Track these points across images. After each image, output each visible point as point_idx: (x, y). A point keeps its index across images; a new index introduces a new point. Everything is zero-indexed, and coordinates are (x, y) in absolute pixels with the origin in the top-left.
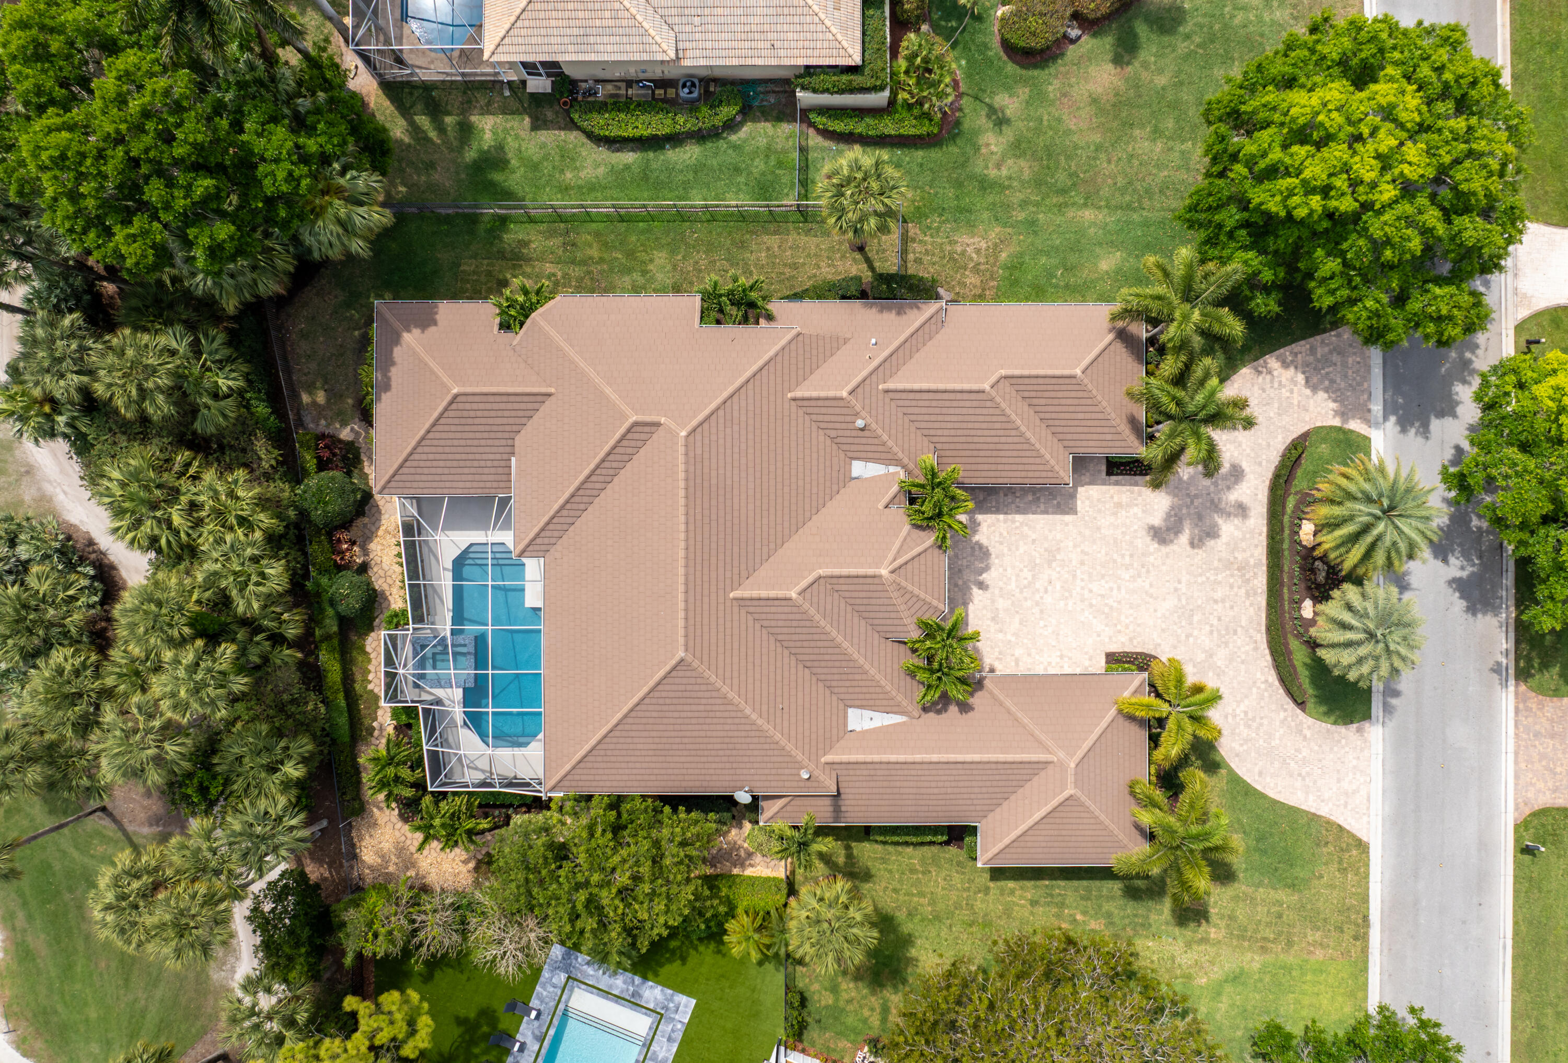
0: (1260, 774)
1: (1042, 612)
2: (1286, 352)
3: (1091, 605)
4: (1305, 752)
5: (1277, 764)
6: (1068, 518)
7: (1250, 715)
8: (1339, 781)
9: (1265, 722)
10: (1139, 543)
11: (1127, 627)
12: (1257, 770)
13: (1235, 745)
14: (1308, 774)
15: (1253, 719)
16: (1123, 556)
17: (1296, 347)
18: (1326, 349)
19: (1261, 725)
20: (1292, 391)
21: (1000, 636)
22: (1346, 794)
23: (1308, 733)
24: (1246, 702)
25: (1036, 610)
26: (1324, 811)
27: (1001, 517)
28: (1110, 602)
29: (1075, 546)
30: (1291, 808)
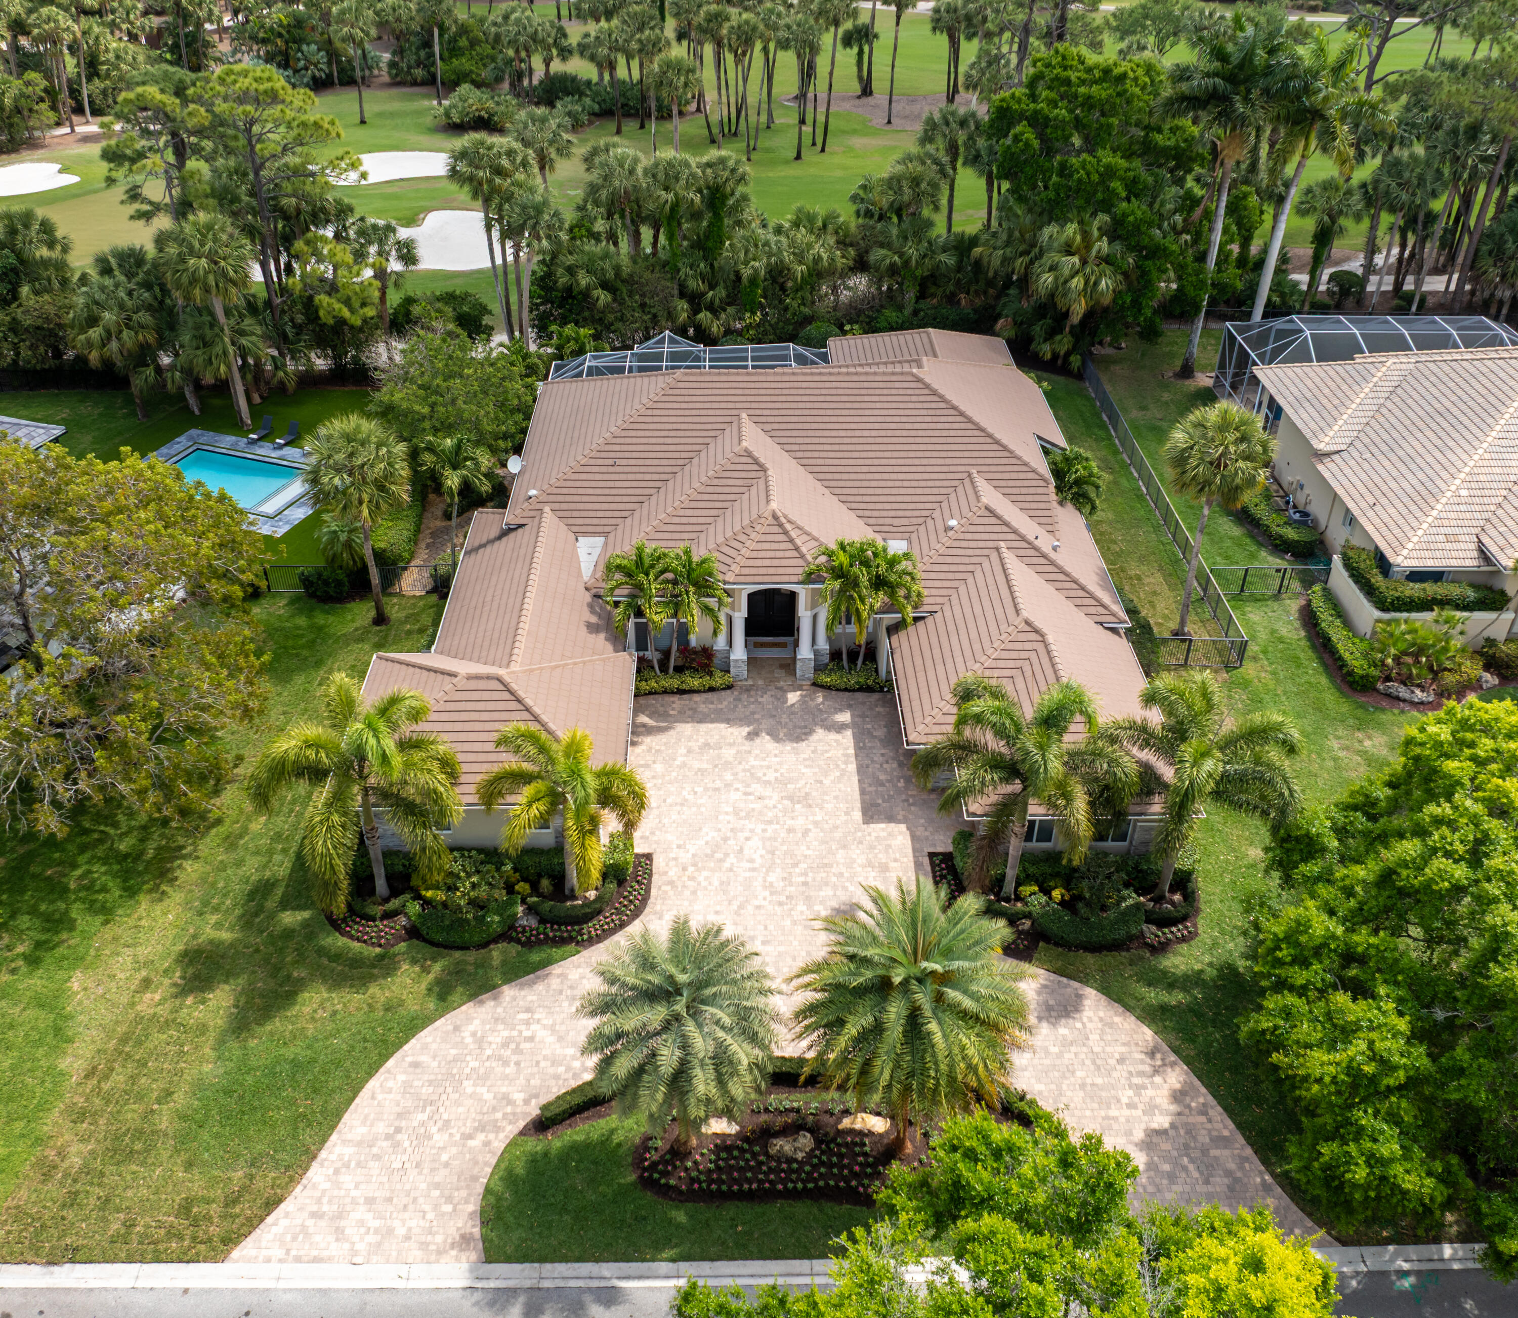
0: (416, 1065)
1: (717, 789)
2: (1203, 1096)
3: (725, 839)
4: (440, 1139)
5: (426, 1091)
6: (858, 815)
7: (525, 1046)
8: (370, 1201)
9: (510, 1070)
10: (828, 892)
11: (691, 878)
12: (423, 1058)
13: (475, 1026)
14: (396, 1145)
15: (518, 1051)
16: (805, 874)
17: (1217, 1112)
18: (1232, 1166)
19: (506, 1063)
20: (1131, 1106)
21: (683, 751)
22: (340, 1216)
23: (475, 1143)
24: (551, 1039)
25: (718, 784)
26: (317, 1173)
27: (852, 751)
28: (732, 859)
29: (816, 823)
30: (338, 1115)
